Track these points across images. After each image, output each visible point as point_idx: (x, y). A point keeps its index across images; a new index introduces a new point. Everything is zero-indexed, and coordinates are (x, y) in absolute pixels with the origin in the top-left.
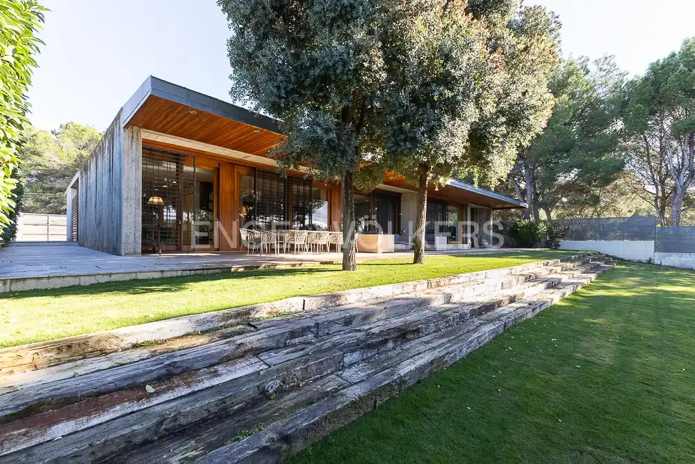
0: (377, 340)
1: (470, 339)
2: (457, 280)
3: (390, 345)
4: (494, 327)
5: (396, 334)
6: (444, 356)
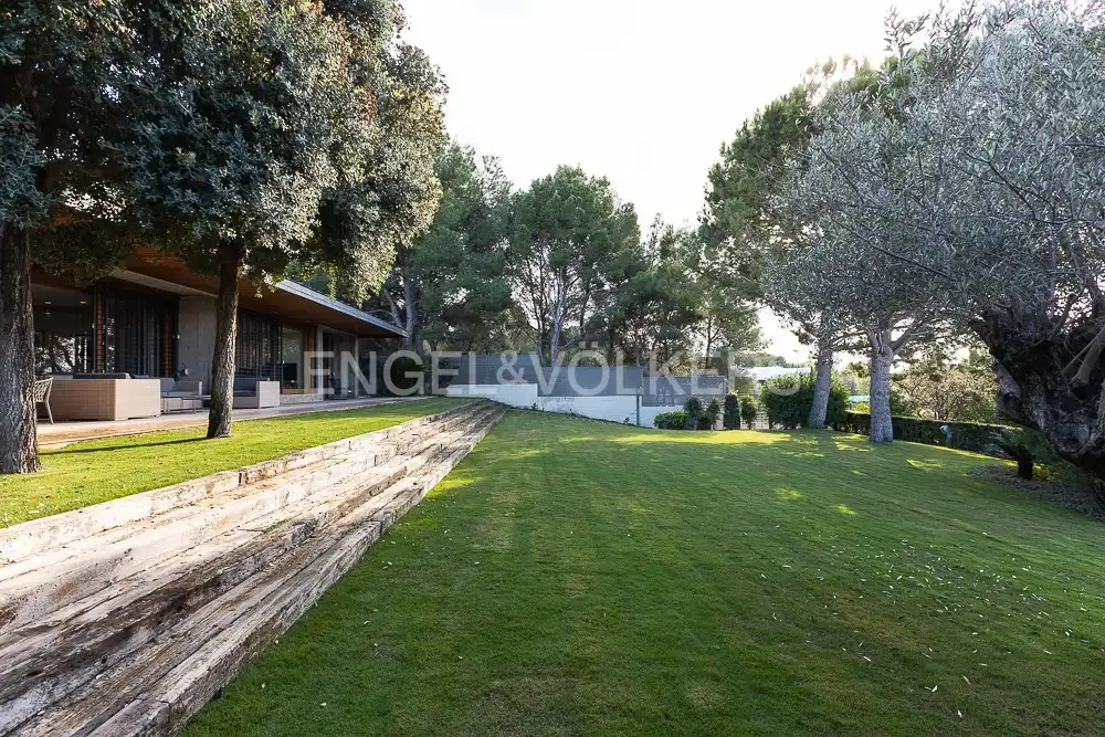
2: (299, 462)
3: (142, 636)
4: (364, 534)
5: (157, 608)
6: (273, 619)
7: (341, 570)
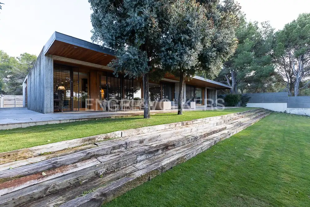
0: (154, 150)
1: (198, 148)
2: (196, 122)
3: (160, 152)
4: (209, 143)
5: (163, 147)
6: (184, 156)
7: (202, 150)
